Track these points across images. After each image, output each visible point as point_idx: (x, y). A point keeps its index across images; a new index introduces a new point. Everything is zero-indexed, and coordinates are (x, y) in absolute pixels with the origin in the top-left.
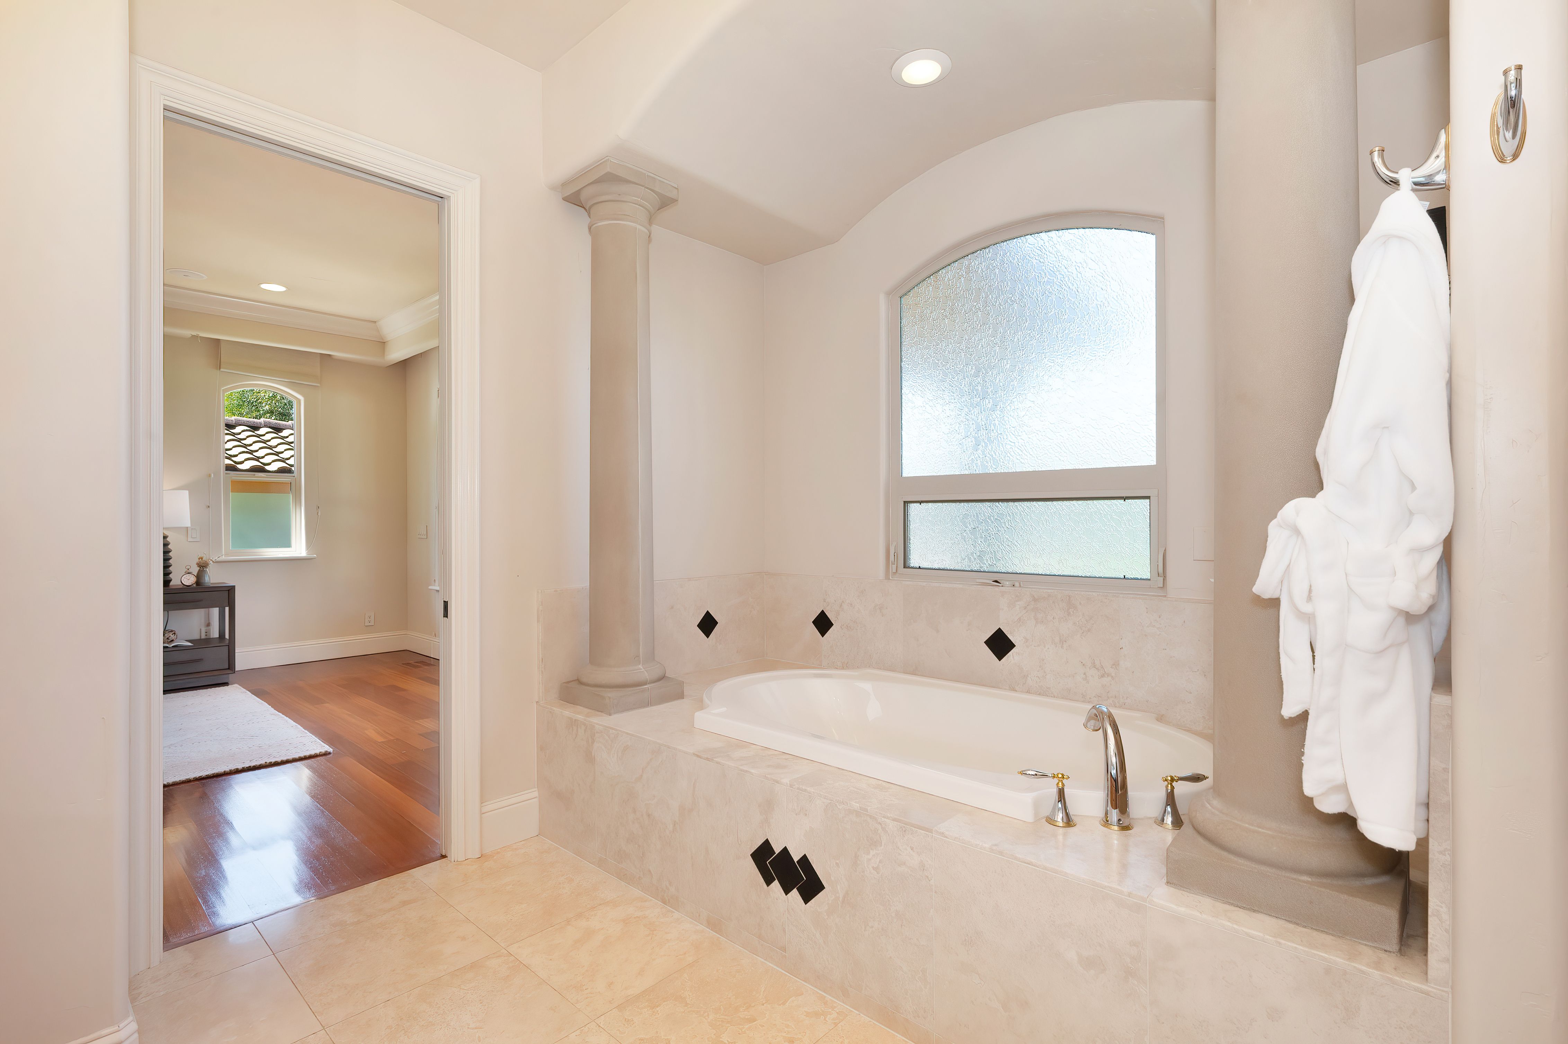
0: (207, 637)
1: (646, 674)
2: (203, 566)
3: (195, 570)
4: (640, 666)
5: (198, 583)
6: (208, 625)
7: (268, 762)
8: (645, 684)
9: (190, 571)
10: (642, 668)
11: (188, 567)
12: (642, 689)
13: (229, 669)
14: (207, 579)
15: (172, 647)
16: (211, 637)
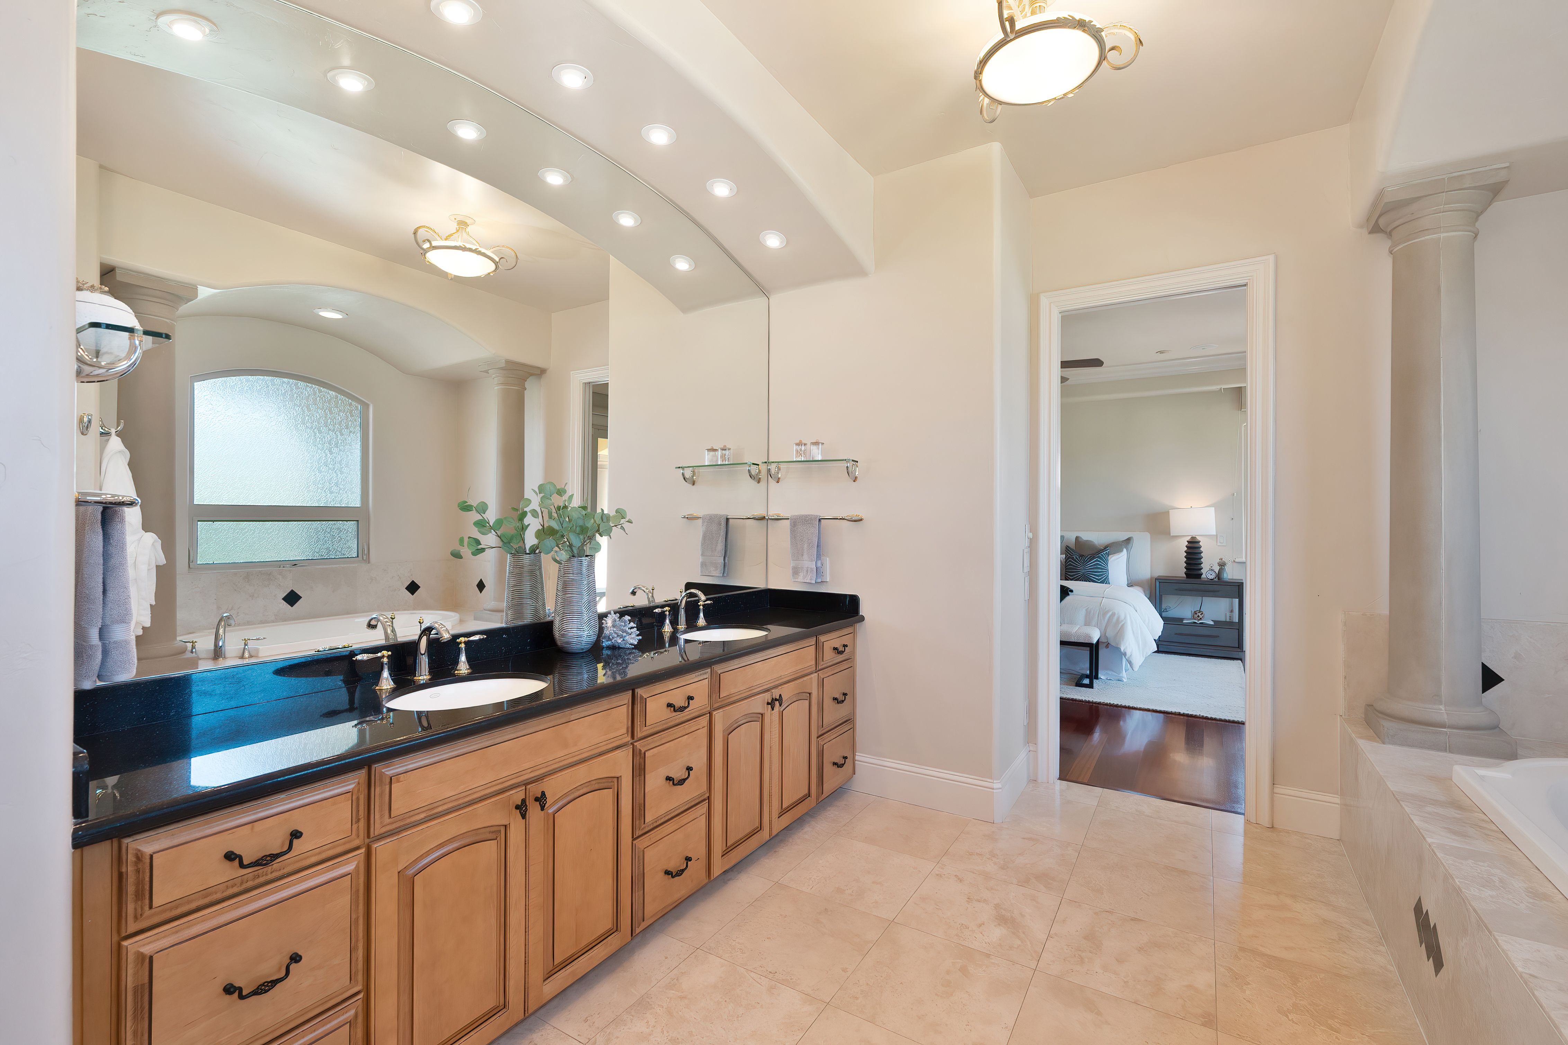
0: (1231, 621)
1: (1445, 716)
2: (1222, 565)
3: (1217, 569)
4: (1442, 707)
5: (1219, 576)
6: (1232, 611)
7: (1201, 715)
8: (1445, 727)
9: (1213, 568)
10: (1443, 709)
11: (1212, 565)
12: (1436, 730)
13: (1238, 648)
14: (1225, 576)
15: (1200, 623)
16: (1234, 621)
